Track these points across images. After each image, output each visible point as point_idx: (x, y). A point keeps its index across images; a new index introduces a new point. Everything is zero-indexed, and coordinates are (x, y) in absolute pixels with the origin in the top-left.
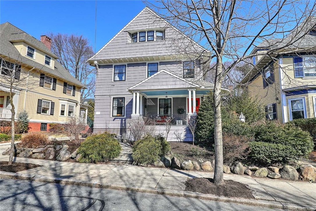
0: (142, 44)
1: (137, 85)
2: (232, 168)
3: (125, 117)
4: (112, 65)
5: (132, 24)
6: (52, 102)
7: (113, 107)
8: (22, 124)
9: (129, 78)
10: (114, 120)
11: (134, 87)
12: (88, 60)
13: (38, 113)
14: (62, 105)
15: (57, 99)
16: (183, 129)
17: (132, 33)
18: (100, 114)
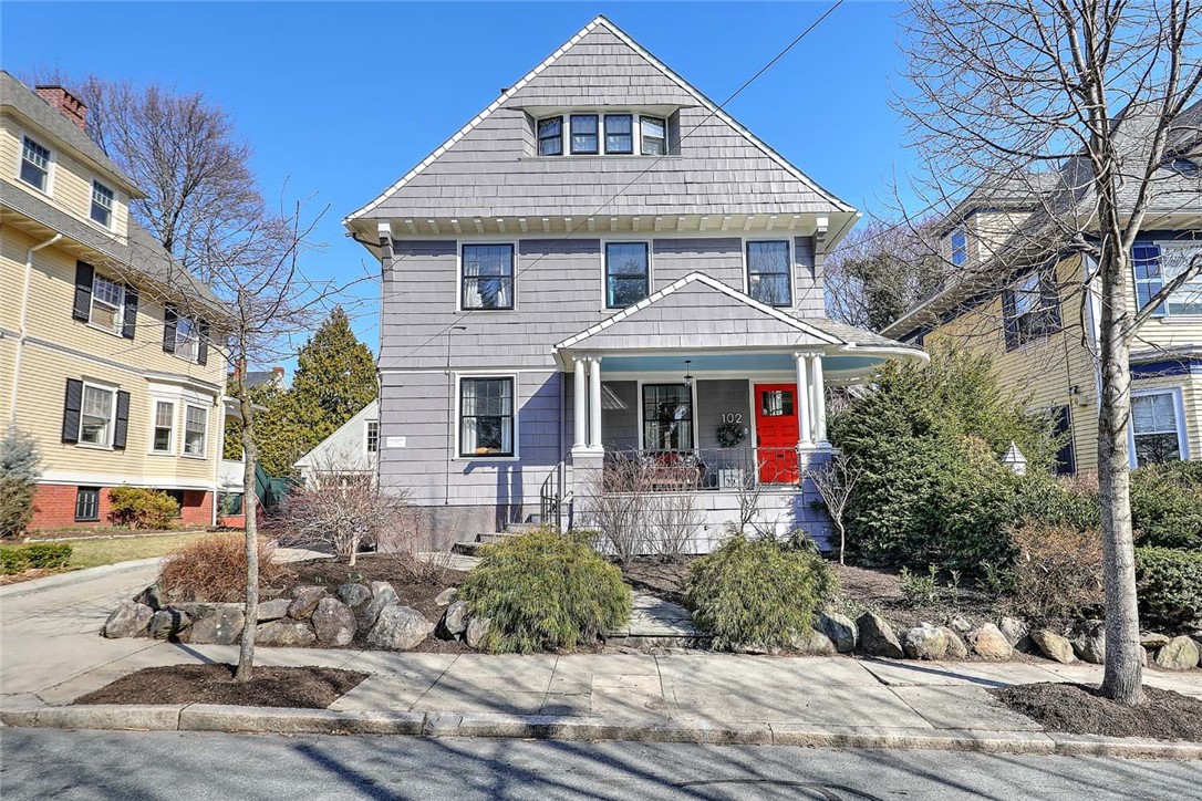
0: (584, 164)
1: (592, 331)
2: (1082, 644)
3: (516, 457)
4: (455, 242)
5: (542, 82)
6: (119, 393)
7: (461, 417)
8: (15, 493)
9: (527, 297)
10: (467, 472)
11: (579, 337)
12: (353, 216)
13: (65, 441)
14: (159, 403)
15: (139, 378)
16: (783, 504)
17: (538, 114)
18: (404, 446)
